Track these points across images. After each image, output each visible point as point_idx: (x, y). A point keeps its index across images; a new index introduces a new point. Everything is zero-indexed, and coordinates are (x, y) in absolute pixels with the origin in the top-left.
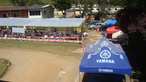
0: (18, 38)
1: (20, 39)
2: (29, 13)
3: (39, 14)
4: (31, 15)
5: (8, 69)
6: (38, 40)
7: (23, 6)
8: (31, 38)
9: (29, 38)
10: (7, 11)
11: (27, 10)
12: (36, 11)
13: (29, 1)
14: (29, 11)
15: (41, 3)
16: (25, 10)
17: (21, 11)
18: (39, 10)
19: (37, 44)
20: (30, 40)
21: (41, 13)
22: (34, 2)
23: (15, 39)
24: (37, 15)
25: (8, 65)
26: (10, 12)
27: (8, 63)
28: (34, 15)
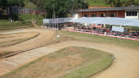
0: (117, 36)
1: (118, 37)
2: (126, 14)
3: (136, 15)
4: (127, 15)
5: (113, 61)
6: (137, 40)
7: (119, 7)
8: (129, 37)
9: (127, 37)
10: (105, 12)
11: (124, 11)
12: (132, 12)
13: (125, 2)
14: (126, 11)
15: (137, 4)
16: (122, 11)
17: (117, 12)
18: (136, 11)
19: (136, 43)
20: (128, 38)
21: (138, 13)
22: (130, 3)
23: (114, 36)
24: (133, 15)
25: (113, 58)
26: (108, 12)
27: (113, 57)
28: (130, 15)
